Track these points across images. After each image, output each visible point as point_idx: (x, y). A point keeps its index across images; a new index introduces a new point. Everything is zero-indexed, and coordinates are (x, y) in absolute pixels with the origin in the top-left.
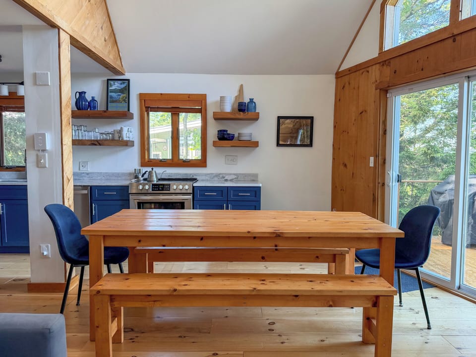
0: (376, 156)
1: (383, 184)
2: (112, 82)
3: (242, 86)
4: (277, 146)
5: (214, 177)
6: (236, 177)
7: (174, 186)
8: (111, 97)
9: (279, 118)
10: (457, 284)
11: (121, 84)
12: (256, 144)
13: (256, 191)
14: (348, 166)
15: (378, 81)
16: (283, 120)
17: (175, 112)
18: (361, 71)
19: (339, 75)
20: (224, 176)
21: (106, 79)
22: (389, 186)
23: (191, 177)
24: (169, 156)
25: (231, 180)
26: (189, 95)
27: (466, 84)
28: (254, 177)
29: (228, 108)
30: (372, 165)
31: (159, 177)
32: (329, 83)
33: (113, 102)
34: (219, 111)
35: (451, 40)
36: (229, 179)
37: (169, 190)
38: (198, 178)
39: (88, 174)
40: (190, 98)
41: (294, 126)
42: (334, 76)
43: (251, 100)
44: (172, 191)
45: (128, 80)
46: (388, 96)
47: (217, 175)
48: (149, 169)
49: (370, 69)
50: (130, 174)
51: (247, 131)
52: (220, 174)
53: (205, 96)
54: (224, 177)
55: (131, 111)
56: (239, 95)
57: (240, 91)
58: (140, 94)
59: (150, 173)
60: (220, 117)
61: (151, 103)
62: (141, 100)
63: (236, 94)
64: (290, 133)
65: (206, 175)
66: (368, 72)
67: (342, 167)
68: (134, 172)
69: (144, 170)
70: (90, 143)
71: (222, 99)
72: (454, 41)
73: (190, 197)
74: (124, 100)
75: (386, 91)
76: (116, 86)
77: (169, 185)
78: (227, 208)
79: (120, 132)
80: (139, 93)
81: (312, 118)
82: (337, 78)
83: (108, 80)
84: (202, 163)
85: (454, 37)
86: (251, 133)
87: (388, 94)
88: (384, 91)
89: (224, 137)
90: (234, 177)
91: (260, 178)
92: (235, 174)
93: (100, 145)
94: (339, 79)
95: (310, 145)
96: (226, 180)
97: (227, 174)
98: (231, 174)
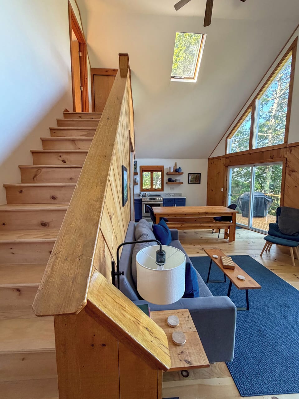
0: (224, 188)
1: (226, 197)
3: (176, 163)
4: (188, 183)
7: (157, 199)
9: (189, 174)
10: (250, 227)
12: (182, 183)
13: (184, 200)
14: (213, 191)
15: (224, 163)
17: (152, 172)
18: (218, 159)
19: (209, 159)
22: (228, 197)
23: (158, 195)
24: (150, 187)
25: (172, 196)
27: (253, 167)
28: (180, 195)
29: (172, 171)
30: (222, 190)
31: (148, 195)
32: (206, 162)
34: (169, 172)
35: (249, 155)
38: (161, 195)
40: (158, 167)
41: (194, 176)
42: (208, 159)
43: (180, 168)
44: (156, 200)
45: (137, 161)
47: (167, 194)
48: (145, 192)
50: (137, 194)
51: (178, 178)
53: (163, 166)
55: (138, 172)
58: (141, 166)
59: (145, 194)
61: (144, 169)
62: (141, 168)
63: (174, 165)
64: (193, 179)
65: (164, 194)
66: (221, 160)
67: (211, 191)
69: (142, 193)
71: (170, 168)
72: (250, 155)
73: (162, 202)
74: (135, 168)
75: (227, 167)
77: (155, 198)
78: (175, 206)
81: (200, 174)
84: (162, 190)
85: (250, 154)
86: (180, 179)
88: (227, 166)
89: (170, 180)
90: (173, 195)
91: (182, 195)
92: (174, 194)
95: (200, 183)
96: (171, 196)
97: (171, 194)
98: (172, 194)
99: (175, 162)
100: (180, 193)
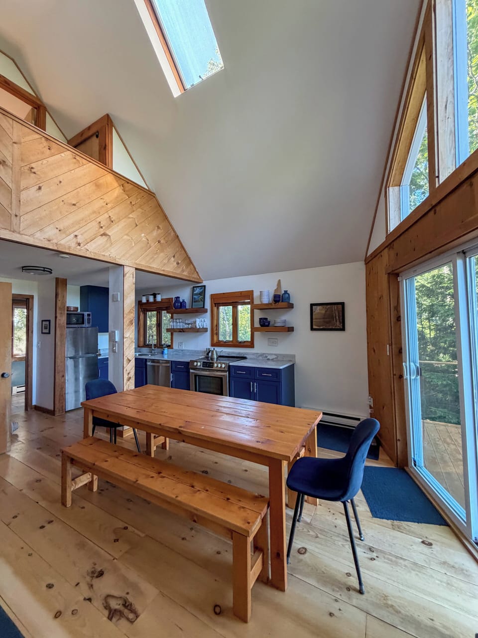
0: (390, 345)
2: (195, 289)
3: (279, 281)
4: (311, 330)
5: (259, 356)
6: (276, 357)
7: (215, 364)
8: (195, 299)
9: (312, 305)
11: (200, 289)
12: (291, 329)
15: (388, 265)
16: (315, 307)
18: (378, 257)
19: (367, 261)
20: (267, 355)
21: (192, 287)
23: (242, 356)
24: (230, 338)
25: (272, 360)
26: (241, 292)
27: (460, 262)
28: (292, 358)
30: (388, 352)
31: (219, 354)
32: (358, 270)
33: (195, 302)
34: (260, 303)
35: (432, 213)
36: (270, 358)
37: (213, 367)
38: (247, 356)
39: (182, 351)
40: (241, 294)
41: (326, 312)
42: (364, 262)
43: (286, 292)
44: (214, 369)
45: (205, 286)
46: (399, 280)
47: (262, 355)
49: (382, 253)
52: (264, 354)
53: (252, 291)
54: (267, 357)
55: (206, 307)
56: (277, 288)
57: (278, 285)
59: (212, 352)
60: (263, 308)
61: (220, 300)
62: (211, 299)
63: (275, 288)
64: (324, 318)
65: (253, 354)
66: (382, 256)
67: (372, 352)
68: (206, 350)
70: (178, 330)
72: (435, 212)
74: (202, 300)
76: (197, 291)
77: (213, 363)
79: (195, 322)
80: (210, 294)
81: (343, 304)
82: (366, 264)
83: (194, 287)
84: (251, 344)
86: (285, 320)
87: (398, 278)
88: (396, 275)
89: (264, 323)
90: (275, 357)
92: (275, 355)
93: (184, 332)
94: (367, 265)
95: (343, 329)
96: (268, 359)
97: (269, 354)
98: (272, 354)
99: (277, 281)
100: (292, 353)
